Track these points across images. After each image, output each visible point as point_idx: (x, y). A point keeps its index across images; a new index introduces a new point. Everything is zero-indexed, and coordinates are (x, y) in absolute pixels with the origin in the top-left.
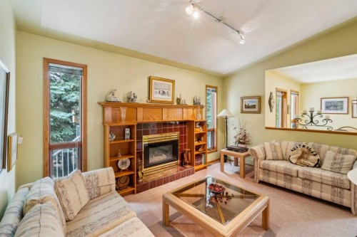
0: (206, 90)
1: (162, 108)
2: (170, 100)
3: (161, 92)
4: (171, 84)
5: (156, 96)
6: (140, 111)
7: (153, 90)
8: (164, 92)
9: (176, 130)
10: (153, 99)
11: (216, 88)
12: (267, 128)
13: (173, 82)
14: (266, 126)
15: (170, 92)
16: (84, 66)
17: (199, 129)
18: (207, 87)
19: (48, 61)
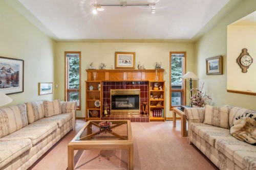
0: (171, 56)
1: (123, 72)
2: (132, 66)
3: (124, 62)
4: (133, 55)
5: (120, 64)
6: (107, 75)
7: (118, 61)
8: (126, 62)
9: (137, 88)
10: (118, 66)
11: (185, 53)
12: (229, 91)
13: (134, 54)
14: (229, 88)
15: (132, 61)
16: (79, 53)
17: (157, 89)
18: (171, 53)
19: (66, 53)
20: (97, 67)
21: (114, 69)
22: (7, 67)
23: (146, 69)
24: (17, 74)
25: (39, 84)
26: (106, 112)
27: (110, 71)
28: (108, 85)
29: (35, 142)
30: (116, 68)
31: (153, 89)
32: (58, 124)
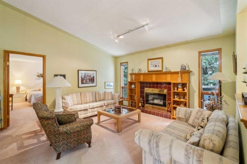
0: (200, 56)
1: (152, 74)
2: (161, 69)
3: (154, 66)
4: (161, 60)
5: (152, 68)
6: (142, 77)
7: (150, 66)
8: (156, 66)
9: (164, 87)
10: (150, 70)
15: (160, 65)
16: (127, 62)
17: (181, 89)
18: (200, 53)
19: (121, 63)
20: (136, 71)
21: (147, 72)
22: (89, 75)
23: (172, 71)
24: (94, 77)
25: (105, 83)
26: (140, 104)
27: (144, 74)
28: (143, 85)
29: (91, 107)
30: (148, 71)
31: (177, 90)
32: (104, 104)
